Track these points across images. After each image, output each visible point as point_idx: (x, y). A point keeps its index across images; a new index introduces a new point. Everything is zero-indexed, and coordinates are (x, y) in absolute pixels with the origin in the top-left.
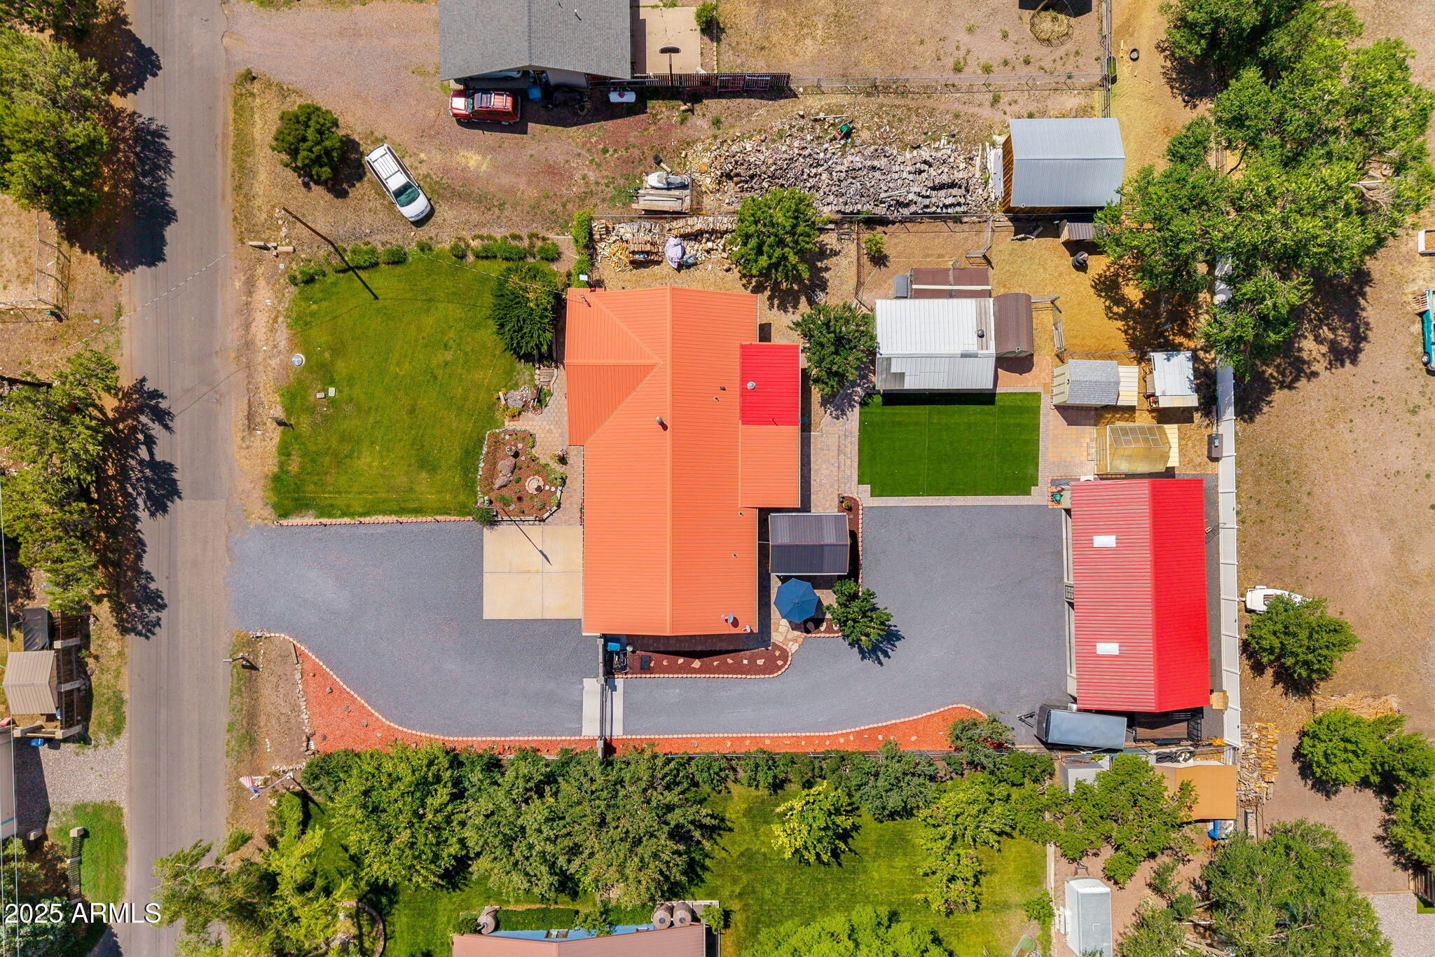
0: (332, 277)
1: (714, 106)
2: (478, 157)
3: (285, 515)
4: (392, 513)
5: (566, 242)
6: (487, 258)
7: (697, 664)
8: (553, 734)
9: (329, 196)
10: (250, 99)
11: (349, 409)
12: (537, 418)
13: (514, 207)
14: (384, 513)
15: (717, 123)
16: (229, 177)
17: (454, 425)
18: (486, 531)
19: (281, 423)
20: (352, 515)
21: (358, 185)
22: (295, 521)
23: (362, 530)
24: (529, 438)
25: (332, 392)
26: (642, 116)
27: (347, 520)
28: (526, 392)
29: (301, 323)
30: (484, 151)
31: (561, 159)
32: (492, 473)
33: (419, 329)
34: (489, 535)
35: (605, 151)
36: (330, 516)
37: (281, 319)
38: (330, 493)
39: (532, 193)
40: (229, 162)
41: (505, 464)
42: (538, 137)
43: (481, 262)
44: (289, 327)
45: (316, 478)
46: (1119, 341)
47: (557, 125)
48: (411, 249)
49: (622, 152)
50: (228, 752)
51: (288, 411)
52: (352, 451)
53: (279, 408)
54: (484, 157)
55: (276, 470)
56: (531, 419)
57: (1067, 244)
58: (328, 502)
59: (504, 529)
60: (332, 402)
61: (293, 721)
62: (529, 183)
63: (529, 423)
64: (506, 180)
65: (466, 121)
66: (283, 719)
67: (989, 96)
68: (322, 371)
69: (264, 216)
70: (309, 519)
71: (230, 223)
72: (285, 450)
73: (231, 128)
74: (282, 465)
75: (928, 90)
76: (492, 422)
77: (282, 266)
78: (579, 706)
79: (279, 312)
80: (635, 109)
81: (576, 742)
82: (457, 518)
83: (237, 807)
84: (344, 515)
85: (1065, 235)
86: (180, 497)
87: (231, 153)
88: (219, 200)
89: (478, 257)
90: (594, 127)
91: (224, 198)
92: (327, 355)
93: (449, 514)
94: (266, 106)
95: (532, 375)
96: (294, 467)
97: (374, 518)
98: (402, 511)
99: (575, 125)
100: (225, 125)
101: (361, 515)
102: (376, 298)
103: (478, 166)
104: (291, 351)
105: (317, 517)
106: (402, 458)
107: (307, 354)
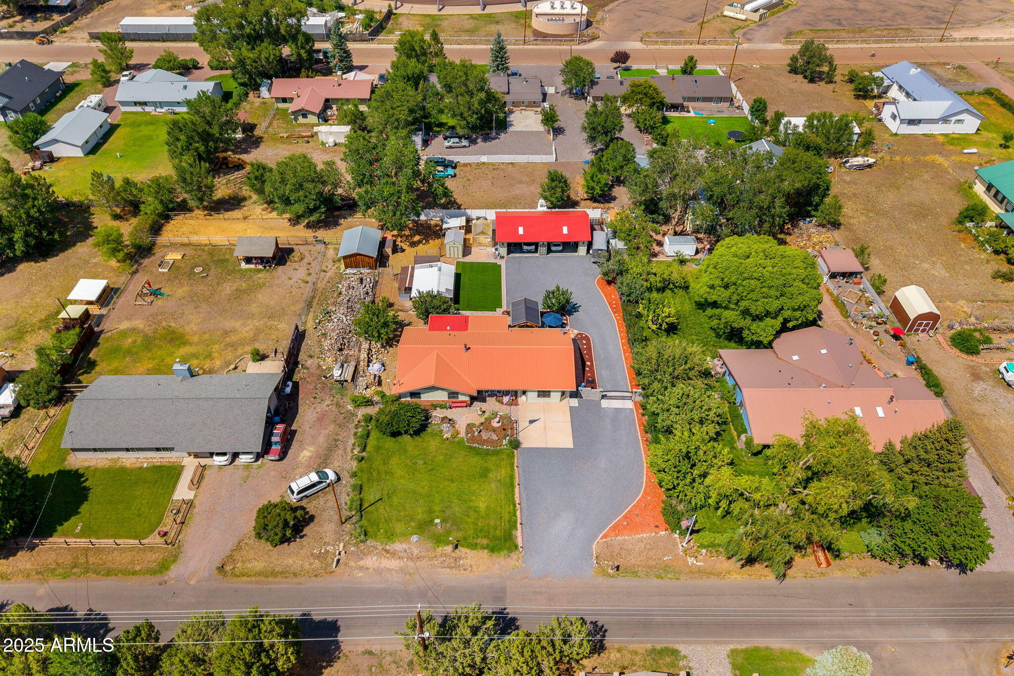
0: (364, 522)
1: (302, 357)
2: (305, 452)
3: (516, 547)
4: (513, 491)
5: (362, 412)
6: (365, 446)
7: (588, 363)
8: (635, 420)
9: (312, 525)
10: (236, 570)
11: (448, 512)
12: (459, 422)
13: (337, 435)
14: (514, 495)
15: (311, 357)
16: (287, 580)
17: (461, 459)
18: (523, 446)
19: (456, 547)
20: (515, 511)
21: (308, 510)
22: (519, 542)
23: (524, 505)
24: (470, 427)
25: (437, 521)
26: (300, 383)
27: (518, 513)
28: (445, 427)
29: (391, 537)
30: (301, 448)
31: (315, 415)
32: (489, 441)
33: (402, 477)
34: (525, 444)
35: (315, 398)
36: (516, 522)
37: (388, 547)
38: (501, 523)
39: (332, 427)
40: (276, 580)
41: (485, 435)
42: (300, 425)
43: (368, 449)
44: (393, 542)
45: (492, 530)
46: (438, 242)
47: (295, 417)
48: (353, 481)
49: (318, 391)
50: (676, 579)
51: (448, 543)
52: (475, 511)
53: (446, 548)
54: (305, 449)
55: (486, 551)
56: (460, 425)
57: (393, 253)
58: (507, 524)
59: (521, 437)
60: (443, 521)
61: (649, 541)
62: (325, 429)
63: (461, 426)
64: (321, 439)
65: (283, 455)
66: (648, 547)
67: (322, 273)
68: (424, 527)
69: (317, 561)
70: (518, 533)
71: (319, 579)
72: (473, 546)
73: (253, 578)
74: (483, 548)
75: (315, 290)
76: (460, 443)
77: (353, 549)
78: (617, 410)
79: (382, 549)
80: (296, 386)
81: (637, 411)
82: (516, 458)
83: (711, 573)
84: (515, 515)
85: (390, 254)
86: (505, 609)
87: (270, 579)
88: (302, 586)
89: (364, 450)
90: (300, 402)
91: (300, 584)
92: (413, 524)
93: (513, 463)
94: (244, 559)
95: (435, 425)
96: (485, 542)
97: (516, 499)
98: (512, 486)
99: (297, 409)
100: (250, 583)
101: (515, 505)
102: (381, 499)
103: (310, 451)
104: (409, 542)
105: (517, 529)
106: (480, 486)
107: (412, 534)
